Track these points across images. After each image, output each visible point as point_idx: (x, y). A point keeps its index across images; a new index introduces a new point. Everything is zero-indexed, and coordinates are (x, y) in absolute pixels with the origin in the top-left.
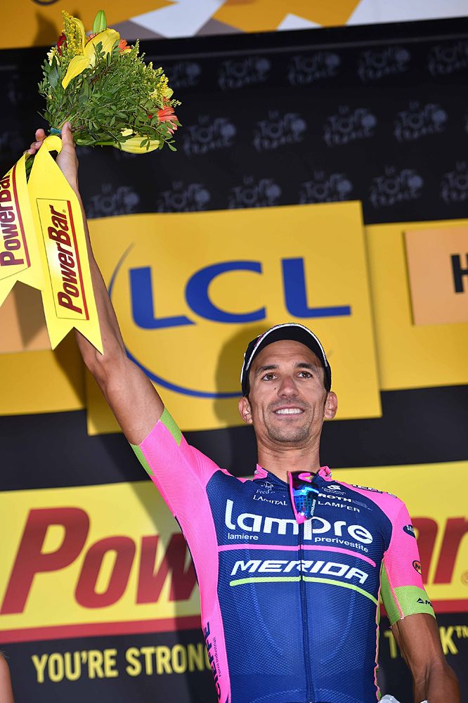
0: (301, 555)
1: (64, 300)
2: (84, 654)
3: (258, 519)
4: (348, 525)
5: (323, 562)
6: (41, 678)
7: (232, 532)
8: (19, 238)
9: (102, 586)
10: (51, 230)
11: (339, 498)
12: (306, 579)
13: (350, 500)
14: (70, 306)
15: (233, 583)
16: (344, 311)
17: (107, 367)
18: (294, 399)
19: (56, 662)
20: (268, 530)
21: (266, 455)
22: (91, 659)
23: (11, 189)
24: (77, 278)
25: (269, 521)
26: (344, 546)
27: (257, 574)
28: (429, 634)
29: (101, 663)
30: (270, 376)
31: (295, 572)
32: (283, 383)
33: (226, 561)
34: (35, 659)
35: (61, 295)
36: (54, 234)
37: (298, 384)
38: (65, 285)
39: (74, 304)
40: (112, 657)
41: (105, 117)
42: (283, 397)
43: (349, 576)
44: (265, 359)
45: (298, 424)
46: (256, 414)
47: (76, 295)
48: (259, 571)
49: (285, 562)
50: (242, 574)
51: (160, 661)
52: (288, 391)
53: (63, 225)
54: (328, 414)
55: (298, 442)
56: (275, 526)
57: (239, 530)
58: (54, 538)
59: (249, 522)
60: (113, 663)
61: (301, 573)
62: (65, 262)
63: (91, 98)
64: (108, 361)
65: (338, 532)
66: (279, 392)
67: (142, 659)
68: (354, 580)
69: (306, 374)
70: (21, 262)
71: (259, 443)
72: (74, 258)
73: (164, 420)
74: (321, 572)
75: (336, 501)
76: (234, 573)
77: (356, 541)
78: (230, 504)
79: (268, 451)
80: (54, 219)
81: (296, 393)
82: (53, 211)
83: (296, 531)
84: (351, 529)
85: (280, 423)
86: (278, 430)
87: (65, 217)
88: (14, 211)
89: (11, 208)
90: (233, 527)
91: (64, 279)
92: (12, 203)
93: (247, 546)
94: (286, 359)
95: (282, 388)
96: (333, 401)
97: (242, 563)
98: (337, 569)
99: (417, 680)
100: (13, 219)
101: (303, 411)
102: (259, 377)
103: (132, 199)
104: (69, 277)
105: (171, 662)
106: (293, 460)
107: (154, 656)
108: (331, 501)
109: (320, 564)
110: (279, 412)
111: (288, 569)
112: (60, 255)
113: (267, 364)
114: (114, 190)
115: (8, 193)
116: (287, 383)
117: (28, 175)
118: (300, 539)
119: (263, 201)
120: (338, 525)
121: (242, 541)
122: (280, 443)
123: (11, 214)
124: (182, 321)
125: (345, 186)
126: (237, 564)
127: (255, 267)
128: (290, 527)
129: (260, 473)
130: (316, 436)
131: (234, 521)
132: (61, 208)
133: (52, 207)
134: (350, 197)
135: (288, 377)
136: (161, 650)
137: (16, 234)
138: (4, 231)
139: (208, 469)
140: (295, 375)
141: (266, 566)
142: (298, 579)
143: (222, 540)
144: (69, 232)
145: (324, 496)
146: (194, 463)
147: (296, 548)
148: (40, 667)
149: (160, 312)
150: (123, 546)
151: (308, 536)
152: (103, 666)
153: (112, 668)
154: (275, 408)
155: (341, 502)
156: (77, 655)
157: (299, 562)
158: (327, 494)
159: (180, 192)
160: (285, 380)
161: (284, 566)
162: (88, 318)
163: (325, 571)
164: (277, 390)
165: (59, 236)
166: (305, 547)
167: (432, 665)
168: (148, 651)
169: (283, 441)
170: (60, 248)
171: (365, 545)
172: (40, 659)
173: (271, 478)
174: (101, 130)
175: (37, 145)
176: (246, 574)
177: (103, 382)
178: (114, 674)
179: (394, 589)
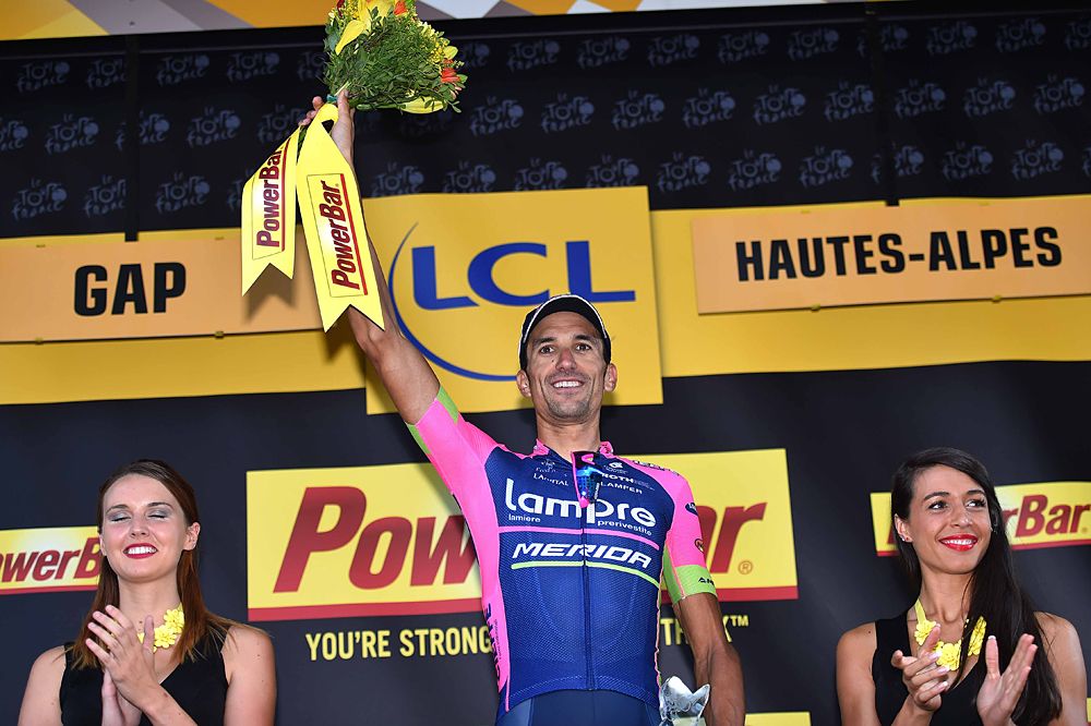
0: (584, 539)
1: (339, 277)
2: (358, 634)
3: (539, 500)
4: (631, 508)
5: (606, 547)
6: (314, 657)
7: (513, 513)
8: (279, 219)
9: (376, 567)
10: (322, 207)
11: (622, 479)
12: (589, 564)
13: (632, 480)
14: (346, 283)
15: (514, 567)
16: (628, 296)
17: (380, 346)
18: (572, 371)
19: (329, 640)
20: (550, 511)
21: (546, 429)
22: (365, 639)
23: (280, 166)
24: (353, 253)
25: (551, 502)
26: (627, 530)
27: (539, 558)
28: (711, 614)
29: (374, 644)
30: (546, 349)
31: (577, 557)
32: (561, 355)
33: (507, 543)
34: (309, 637)
35: (335, 273)
36: (326, 211)
37: (575, 355)
38: (339, 262)
39: (350, 280)
40: (385, 638)
41: (382, 83)
42: (560, 370)
43: (632, 561)
44: (541, 333)
45: (580, 397)
46: (534, 387)
47: (353, 270)
48: (542, 554)
49: (568, 546)
50: (523, 557)
51: (434, 642)
52: (566, 364)
53: (336, 200)
54: (608, 386)
55: (579, 417)
56: (557, 508)
57: (520, 511)
58: (330, 517)
59: (530, 503)
60: (386, 643)
61: (584, 558)
62: (339, 238)
63: (366, 64)
64: (381, 341)
65: (622, 516)
66: (558, 364)
67: (415, 640)
68: (638, 565)
69: (583, 346)
70: (276, 244)
71: (538, 417)
72: (349, 232)
73: (441, 397)
74: (604, 557)
75: (618, 481)
76: (515, 555)
77: (639, 524)
78: (510, 483)
79: (549, 426)
80: (326, 194)
81: (574, 366)
82: (325, 187)
83: (579, 514)
84: (634, 512)
85: (560, 398)
86: (558, 405)
87: (338, 191)
88: (279, 190)
89: (277, 186)
90: (514, 508)
91: (338, 256)
92: (278, 182)
93: (529, 529)
94: (564, 330)
95: (560, 361)
96: (613, 373)
97: (524, 546)
98: (620, 554)
99: (698, 661)
100: (276, 199)
101: (582, 383)
102: (537, 350)
103: (417, 178)
104: (343, 253)
105: (444, 644)
106: (574, 435)
107: (427, 638)
108: (614, 481)
109: (603, 548)
110: (557, 385)
111: (570, 554)
112: (333, 232)
113: (545, 336)
114: (400, 168)
115: (276, 170)
116: (564, 355)
117: (299, 150)
118: (583, 522)
119: (549, 184)
120: (622, 507)
121: (524, 523)
122: (559, 419)
123: (276, 192)
124: (464, 302)
125: (632, 171)
126: (519, 546)
127: (540, 249)
128: (572, 509)
129: (539, 449)
130: (595, 412)
131: (515, 502)
132: (333, 182)
133: (323, 182)
134: (636, 182)
135: (567, 350)
136: (434, 632)
137: (277, 214)
138: (266, 209)
139: (487, 446)
140: (574, 347)
141: (548, 550)
142: (581, 564)
143: (502, 521)
144: (343, 207)
145: (607, 476)
146: (471, 440)
147: (579, 532)
148: (313, 646)
149: (442, 292)
150: (399, 527)
151: (590, 519)
152: (376, 646)
153: (385, 649)
154: (553, 380)
155: (624, 483)
156: (350, 635)
157: (581, 546)
158: (610, 473)
159: (466, 172)
160: (563, 353)
161: (567, 551)
162: (366, 293)
163: (608, 556)
164: (555, 363)
165: (332, 212)
166: (587, 531)
167: (713, 646)
168: (421, 633)
169: (562, 417)
170: (333, 225)
171: (648, 528)
172: (313, 638)
173: (553, 455)
174: (381, 95)
175: (313, 113)
176: (528, 558)
177: (377, 361)
178: (388, 654)
179: (676, 569)
